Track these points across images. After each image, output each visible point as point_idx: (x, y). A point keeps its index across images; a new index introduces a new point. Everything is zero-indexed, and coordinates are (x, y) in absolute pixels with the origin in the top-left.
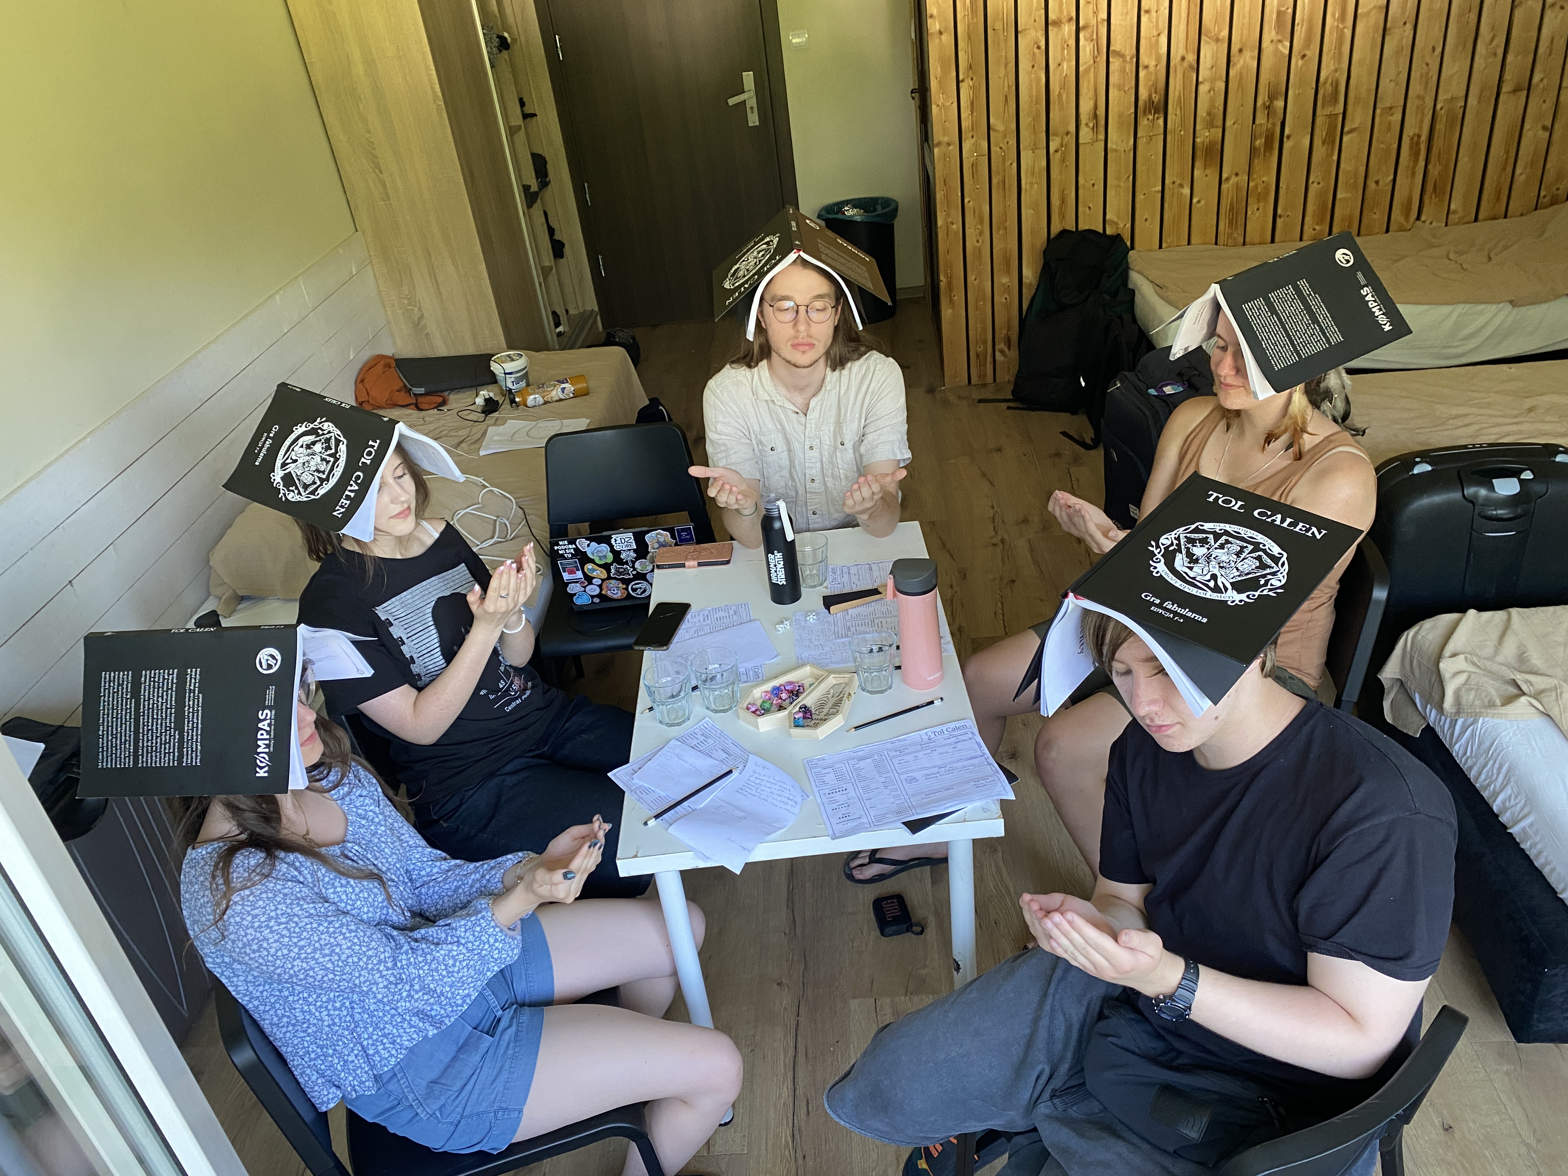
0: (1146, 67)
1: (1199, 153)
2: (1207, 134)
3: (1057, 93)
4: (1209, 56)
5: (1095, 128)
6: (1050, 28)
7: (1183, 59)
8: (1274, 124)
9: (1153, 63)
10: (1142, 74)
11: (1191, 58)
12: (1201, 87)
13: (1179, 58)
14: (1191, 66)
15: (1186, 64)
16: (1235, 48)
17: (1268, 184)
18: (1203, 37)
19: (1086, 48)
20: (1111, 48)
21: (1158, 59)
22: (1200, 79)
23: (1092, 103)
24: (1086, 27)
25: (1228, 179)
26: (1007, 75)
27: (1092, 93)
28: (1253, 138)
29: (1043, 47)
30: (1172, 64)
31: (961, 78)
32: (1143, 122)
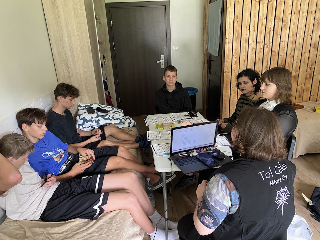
2: (295, 73)
3: (258, 60)
4: (297, 53)
6: (257, 44)
7: (290, 54)
8: (312, 72)
9: (282, 55)
10: (280, 57)
11: (292, 54)
12: (294, 61)
13: (289, 54)
14: (292, 56)
16: (303, 52)
17: (309, 87)
18: (296, 49)
19: (266, 49)
20: (272, 50)
21: (284, 53)
22: (294, 59)
23: (266, 64)
24: (266, 44)
25: (299, 85)
26: (245, 55)
27: (267, 61)
28: (307, 75)
29: (255, 49)
30: (287, 55)
31: (233, 55)
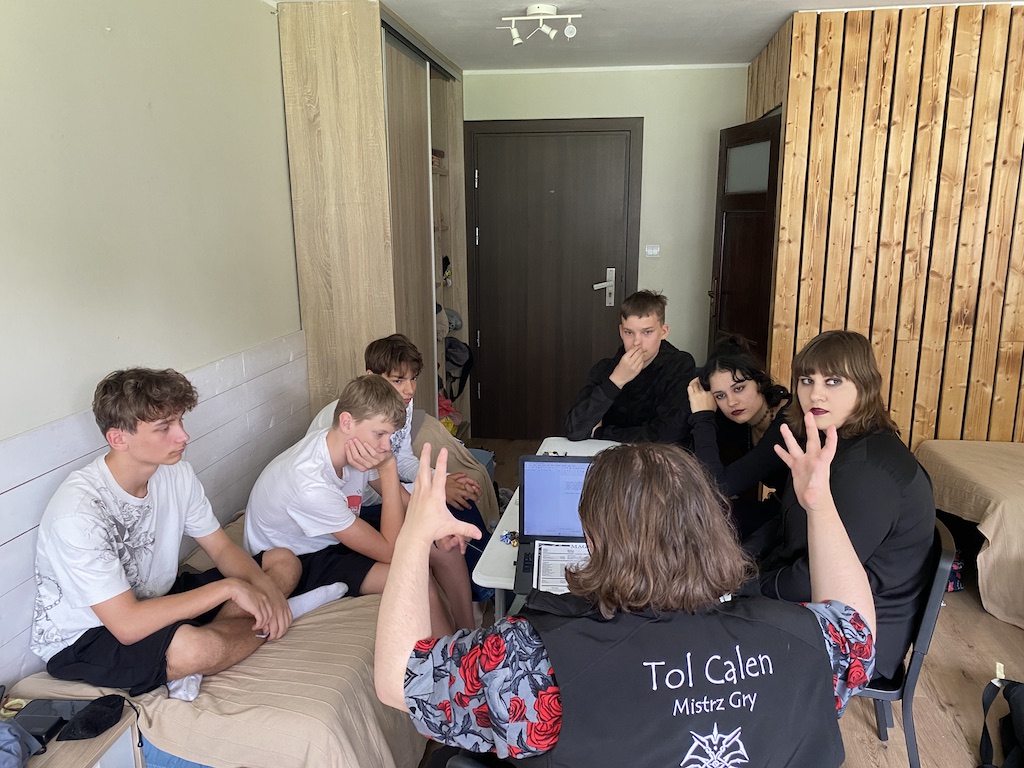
0: (961, 287)
1: (1002, 360)
2: (1010, 346)
3: (882, 298)
4: (1016, 284)
5: (912, 330)
7: (993, 284)
9: (966, 285)
10: (956, 291)
11: (1000, 284)
12: (1007, 308)
14: (999, 291)
15: (995, 289)
18: (1011, 270)
19: (909, 267)
20: (931, 269)
21: (971, 281)
22: (1007, 302)
23: (911, 310)
24: (910, 251)
26: (841, 280)
27: (912, 302)
29: (874, 262)
30: (982, 287)
31: (802, 277)
32: (954, 330)
